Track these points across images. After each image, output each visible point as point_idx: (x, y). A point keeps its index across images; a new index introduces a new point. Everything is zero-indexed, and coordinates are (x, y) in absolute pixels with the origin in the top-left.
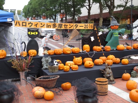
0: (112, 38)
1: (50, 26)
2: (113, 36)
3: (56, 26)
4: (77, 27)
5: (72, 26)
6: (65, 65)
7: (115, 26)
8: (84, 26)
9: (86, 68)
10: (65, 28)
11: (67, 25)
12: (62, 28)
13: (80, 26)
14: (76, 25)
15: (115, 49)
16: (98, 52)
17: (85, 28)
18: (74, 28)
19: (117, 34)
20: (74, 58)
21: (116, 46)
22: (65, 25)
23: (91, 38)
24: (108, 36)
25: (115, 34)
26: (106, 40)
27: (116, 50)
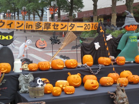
0: (128, 44)
1: (32, 26)
2: (129, 41)
3: (41, 26)
4: (73, 27)
5: (66, 26)
6: (54, 86)
7: (131, 26)
8: (84, 27)
9: (87, 90)
10: (54, 28)
11: (58, 25)
12: (49, 30)
13: (78, 27)
14: (72, 24)
15: (132, 62)
16: (106, 65)
17: (85, 29)
18: (69, 30)
19: (134, 39)
20: (68, 75)
21: (134, 57)
22: (54, 25)
23: (94, 45)
24: (120, 41)
25: (133, 39)
27: (134, 62)
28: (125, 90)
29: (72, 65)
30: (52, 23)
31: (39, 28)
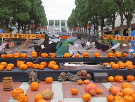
0: (62, 46)
1: (8, 36)
2: (62, 45)
3: (12, 36)
4: (29, 37)
5: (26, 36)
8: (36, 36)
10: (20, 37)
11: (21, 36)
12: (17, 38)
13: (32, 36)
14: (29, 35)
15: (62, 57)
17: (37, 37)
18: (27, 38)
19: (65, 44)
22: (19, 36)
25: (64, 44)
26: (56, 49)
28: (37, 71)
29: (23, 56)
30: (18, 35)
31: (11, 37)
